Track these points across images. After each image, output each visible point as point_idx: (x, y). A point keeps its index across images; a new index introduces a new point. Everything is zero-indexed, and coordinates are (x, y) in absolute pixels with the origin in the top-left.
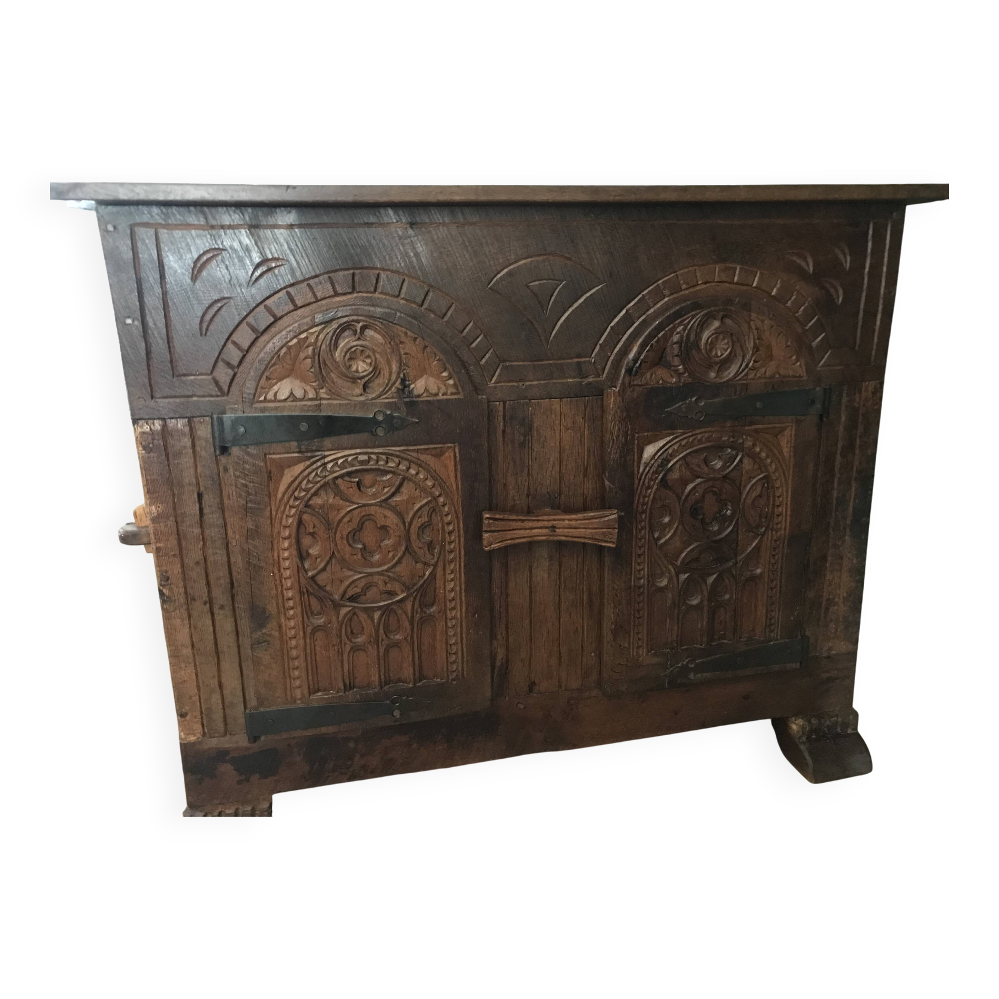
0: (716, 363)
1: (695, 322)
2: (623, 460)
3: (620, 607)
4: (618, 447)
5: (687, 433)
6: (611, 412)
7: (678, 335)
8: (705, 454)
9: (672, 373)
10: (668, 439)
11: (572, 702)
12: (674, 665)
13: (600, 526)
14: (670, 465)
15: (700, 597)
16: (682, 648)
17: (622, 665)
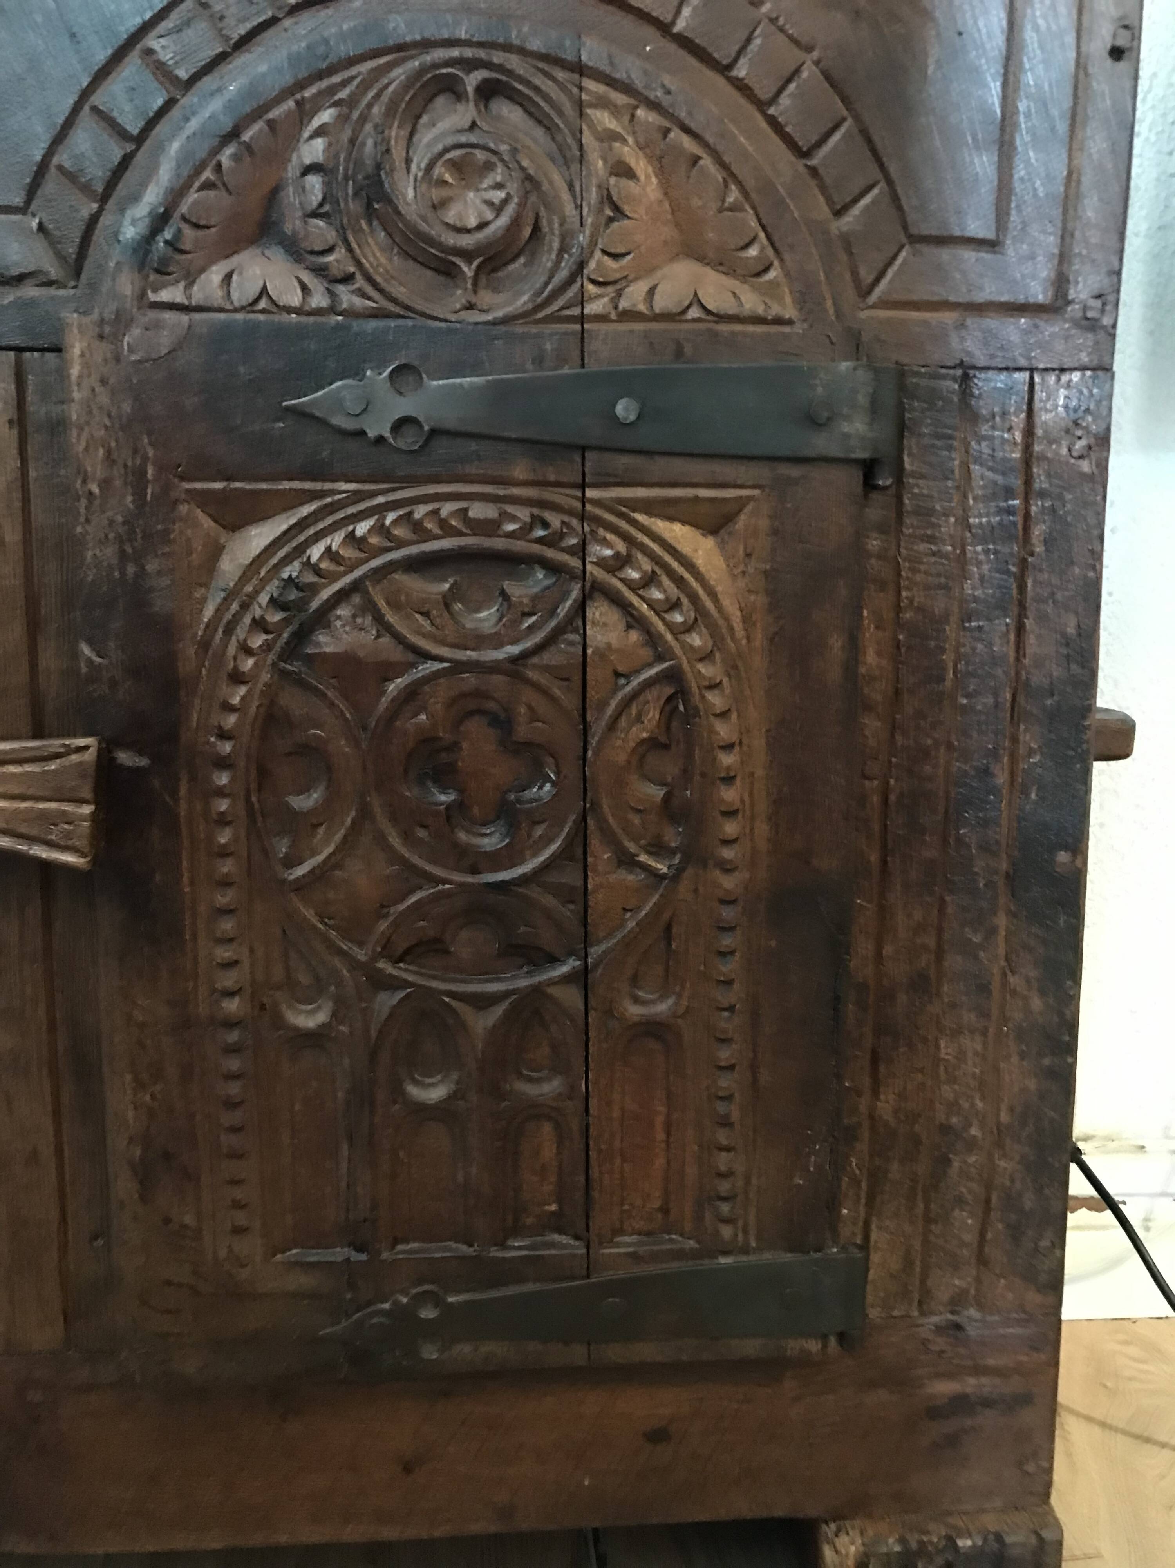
0: (467, 255)
1: (378, 95)
2: (131, 569)
3: (158, 1087)
4: (111, 522)
5: (373, 494)
6: (76, 395)
7: (319, 143)
8: (451, 580)
9: (306, 277)
10: (306, 510)
11: (35, 1396)
12: (369, 1303)
13: (31, 792)
14: (315, 604)
15: (455, 1076)
16: (400, 1247)
17: (180, 1285)
